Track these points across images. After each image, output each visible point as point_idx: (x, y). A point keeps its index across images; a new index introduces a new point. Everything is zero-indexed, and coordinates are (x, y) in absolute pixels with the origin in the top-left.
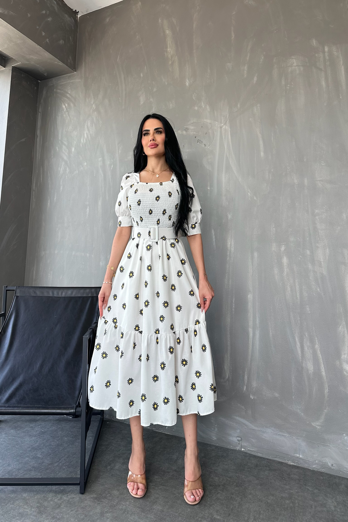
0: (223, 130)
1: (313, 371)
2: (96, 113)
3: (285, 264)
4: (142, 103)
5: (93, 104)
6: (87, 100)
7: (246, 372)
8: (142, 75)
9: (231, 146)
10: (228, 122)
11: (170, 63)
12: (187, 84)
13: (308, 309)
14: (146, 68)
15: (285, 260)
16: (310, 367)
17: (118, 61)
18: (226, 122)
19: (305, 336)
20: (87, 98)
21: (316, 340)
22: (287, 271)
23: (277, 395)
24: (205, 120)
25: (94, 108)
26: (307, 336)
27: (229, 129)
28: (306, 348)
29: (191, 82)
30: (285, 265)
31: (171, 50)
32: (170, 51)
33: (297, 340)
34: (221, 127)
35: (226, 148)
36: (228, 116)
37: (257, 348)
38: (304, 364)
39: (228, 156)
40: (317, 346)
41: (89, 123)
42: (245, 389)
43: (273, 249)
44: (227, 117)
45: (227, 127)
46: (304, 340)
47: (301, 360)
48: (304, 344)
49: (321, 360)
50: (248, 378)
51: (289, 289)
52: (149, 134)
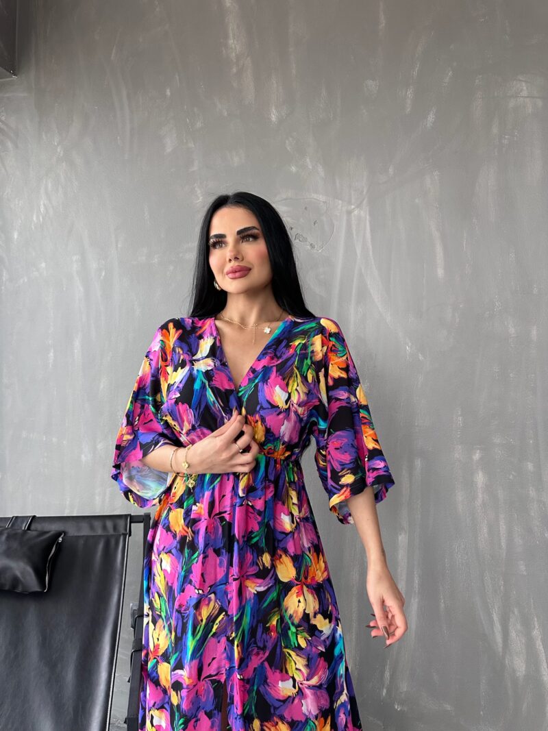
0: (353, 219)
1: (524, 672)
2: (64, 164)
3: (480, 485)
4: (169, 150)
5: (58, 145)
6: (44, 137)
7: (388, 667)
9: (371, 253)
10: (365, 202)
11: (235, 70)
12: (274, 118)
13: (522, 568)
14: (177, 77)
15: (480, 478)
16: (520, 666)
17: (112, 58)
18: (361, 202)
19: (514, 613)
20: (43, 133)
21: (536, 623)
22: (483, 498)
23: (449, 707)
24: (315, 196)
25: (61, 155)
26: (516, 613)
27: (368, 217)
28: (513, 634)
30: (480, 487)
31: (235, 43)
32: (233, 46)
33: (495, 618)
34: (349, 213)
35: (359, 255)
36: (365, 190)
38: (507, 660)
39: (363, 270)
40: (536, 633)
41: (50, 185)
42: (384, 694)
43: (457, 456)
44: (365, 193)
45: (362, 214)
46: (511, 620)
47: (501, 654)
48: (510, 628)
49: (543, 656)
50: (392, 676)
51: (485, 530)
52: (225, 243)
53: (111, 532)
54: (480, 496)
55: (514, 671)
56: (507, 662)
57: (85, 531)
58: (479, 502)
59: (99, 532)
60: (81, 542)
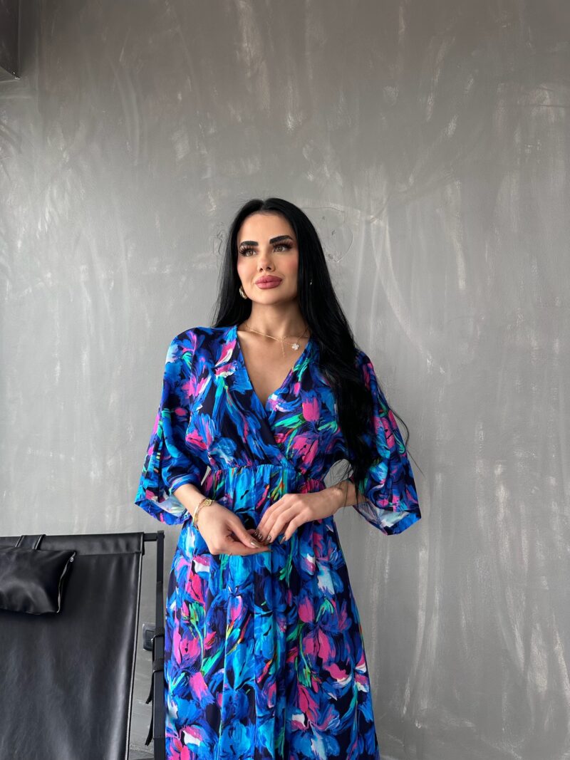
0: (372, 229)
1: (546, 688)
2: (70, 170)
3: (501, 500)
4: (180, 156)
5: (64, 150)
6: (49, 141)
7: (408, 685)
8: (180, 97)
9: (390, 263)
10: (385, 211)
11: (249, 74)
12: (290, 125)
13: (545, 583)
14: (189, 81)
15: (502, 493)
16: (541, 681)
17: (120, 60)
18: (381, 212)
19: (535, 628)
20: (48, 138)
21: (558, 638)
22: (505, 512)
23: (469, 724)
24: (333, 205)
25: (67, 161)
26: (538, 628)
27: (387, 227)
28: (535, 650)
29: (300, 121)
31: (249, 46)
32: (248, 49)
33: (517, 634)
34: (368, 223)
35: (378, 265)
36: (385, 199)
37: (434, 644)
38: (528, 675)
39: (382, 281)
40: (558, 648)
41: (55, 191)
42: (404, 712)
43: (478, 470)
44: (384, 202)
45: (382, 224)
46: (533, 635)
47: (523, 670)
48: (532, 643)
49: (565, 672)
50: (413, 694)
51: (507, 544)
52: (257, 251)
53: (124, 550)
54: (502, 511)
55: (536, 686)
56: (529, 678)
57: (97, 550)
58: (501, 517)
59: (112, 551)
60: (94, 561)
